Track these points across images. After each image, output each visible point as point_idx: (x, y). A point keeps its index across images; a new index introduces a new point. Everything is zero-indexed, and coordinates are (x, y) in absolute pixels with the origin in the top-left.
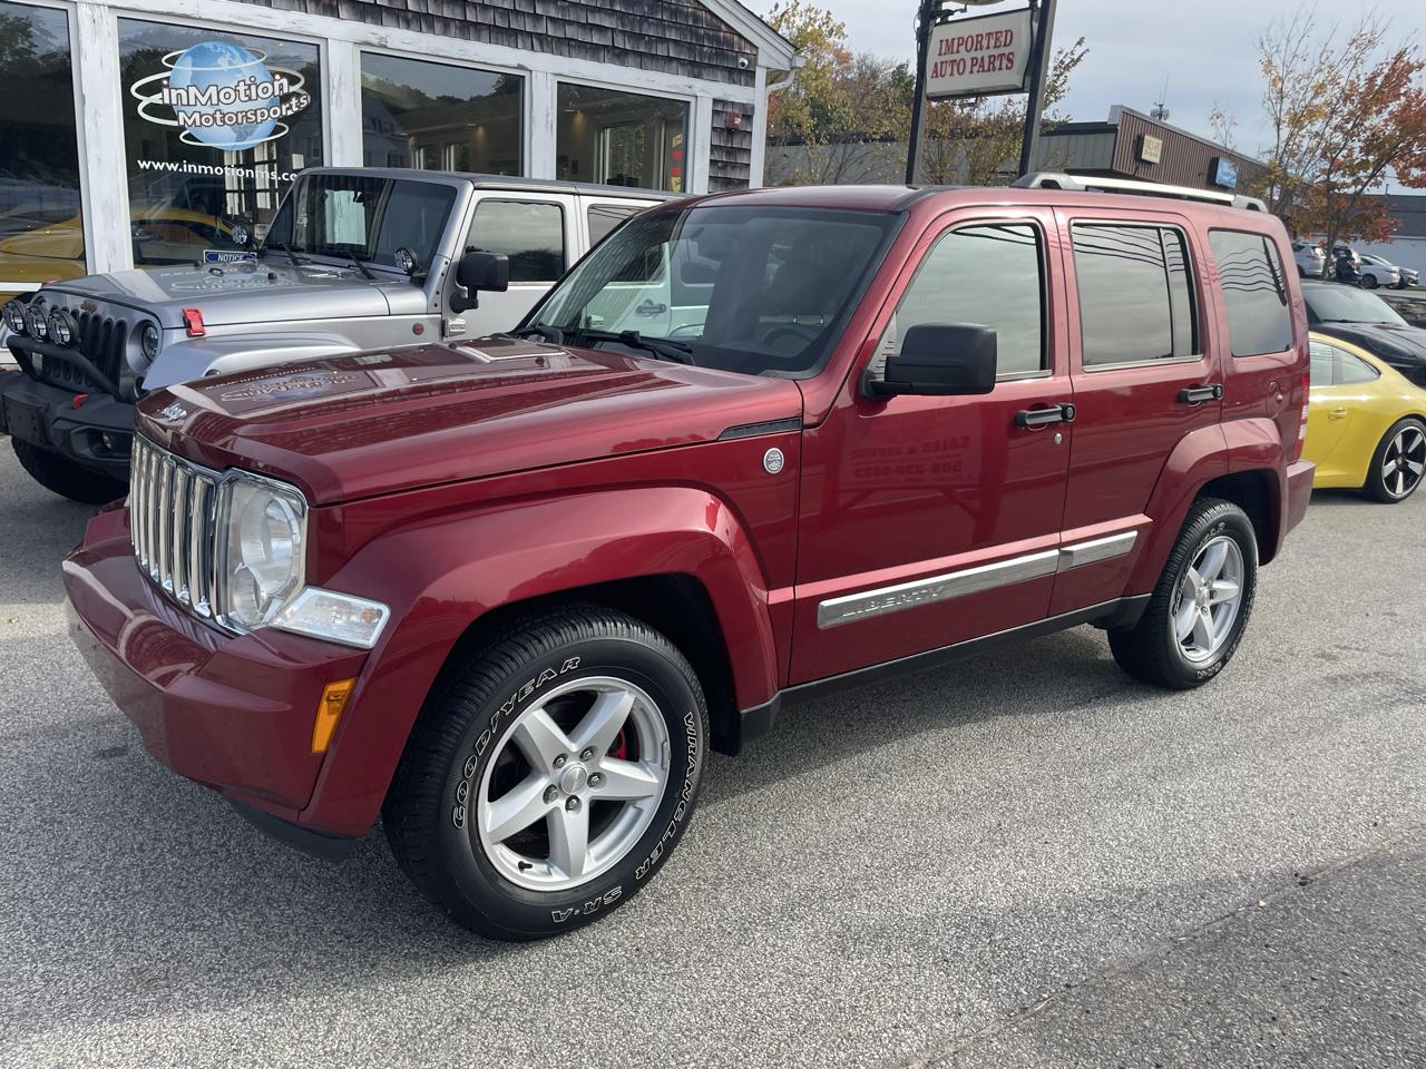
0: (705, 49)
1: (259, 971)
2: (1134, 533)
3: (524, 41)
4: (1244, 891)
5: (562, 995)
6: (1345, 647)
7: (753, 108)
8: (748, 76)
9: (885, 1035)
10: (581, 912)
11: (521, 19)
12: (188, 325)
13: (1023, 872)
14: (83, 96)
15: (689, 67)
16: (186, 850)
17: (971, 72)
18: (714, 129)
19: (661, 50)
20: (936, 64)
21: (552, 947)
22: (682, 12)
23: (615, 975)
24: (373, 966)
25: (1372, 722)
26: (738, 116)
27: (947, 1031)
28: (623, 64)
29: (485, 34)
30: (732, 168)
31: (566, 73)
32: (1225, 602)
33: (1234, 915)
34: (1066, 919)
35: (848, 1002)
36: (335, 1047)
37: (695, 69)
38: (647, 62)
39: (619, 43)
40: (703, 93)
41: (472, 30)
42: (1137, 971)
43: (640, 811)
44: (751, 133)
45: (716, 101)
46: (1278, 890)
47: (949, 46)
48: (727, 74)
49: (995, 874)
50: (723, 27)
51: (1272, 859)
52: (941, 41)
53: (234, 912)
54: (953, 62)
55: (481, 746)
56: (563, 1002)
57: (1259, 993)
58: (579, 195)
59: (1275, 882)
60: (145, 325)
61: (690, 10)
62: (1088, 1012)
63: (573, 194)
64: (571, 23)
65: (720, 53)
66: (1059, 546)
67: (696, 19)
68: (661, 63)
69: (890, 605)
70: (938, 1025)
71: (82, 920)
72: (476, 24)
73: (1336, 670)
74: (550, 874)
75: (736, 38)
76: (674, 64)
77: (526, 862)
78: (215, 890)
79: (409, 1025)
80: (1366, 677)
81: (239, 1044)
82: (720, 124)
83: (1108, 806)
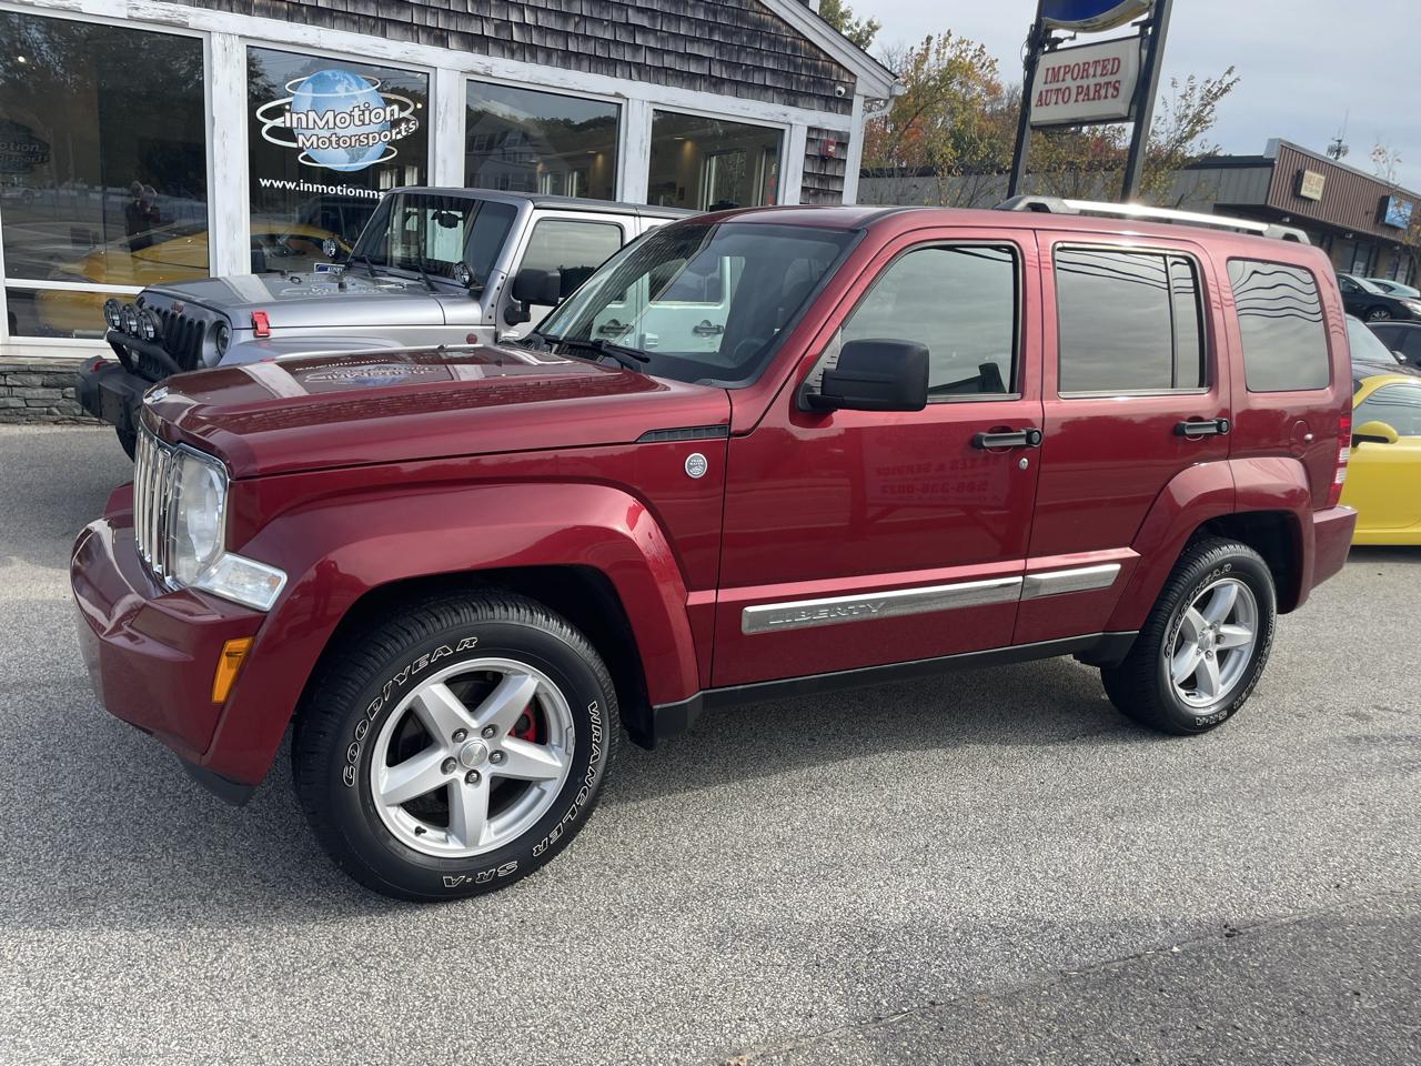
0: (803, 78)
1: (176, 901)
2: (1117, 567)
3: (622, 70)
4: (1161, 934)
5: (436, 953)
6: (1385, 709)
7: (848, 135)
8: (845, 104)
9: (728, 1025)
10: (473, 881)
11: (621, 50)
12: (255, 327)
13: (933, 892)
14: (213, 119)
15: (785, 96)
16: (154, 792)
17: (1076, 101)
18: (807, 156)
19: (758, 79)
20: (1041, 93)
21: (444, 910)
22: (781, 42)
23: (492, 941)
24: (275, 908)
25: (1380, 785)
26: (832, 144)
27: (790, 1030)
28: (718, 92)
29: (585, 64)
30: (824, 195)
31: (662, 101)
32: (1236, 648)
33: (1139, 957)
34: (959, 941)
35: (703, 990)
36: (215, 973)
37: (792, 97)
38: (743, 90)
39: (716, 72)
40: (798, 122)
41: (573, 60)
42: (1010, 998)
43: (543, 792)
44: (845, 161)
45: (810, 129)
46: (1198, 938)
47: (1055, 74)
48: (823, 102)
49: (903, 891)
50: (822, 56)
51: (1205, 907)
52: (1048, 69)
53: (174, 850)
54: (1058, 90)
55: (372, 711)
56: (434, 960)
57: (1133, 1034)
58: (640, 216)
59: (1200, 932)
60: (219, 326)
61: (789, 39)
62: (942, 1029)
63: (634, 215)
64: (669, 52)
65: (818, 82)
66: (1024, 573)
67: (795, 48)
68: (757, 91)
69: (823, 615)
70: (784, 1023)
71: (45, 842)
72: (577, 55)
73: (1365, 729)
74: (447, 841)
75: (834, 67)
76: (770, 92)
77: (423, 827)
78: (166, 829)
79: (288, 963)
80: (1394, 739)
81: (135, 960)
82: (814, 151)
83: (1049, 840)
